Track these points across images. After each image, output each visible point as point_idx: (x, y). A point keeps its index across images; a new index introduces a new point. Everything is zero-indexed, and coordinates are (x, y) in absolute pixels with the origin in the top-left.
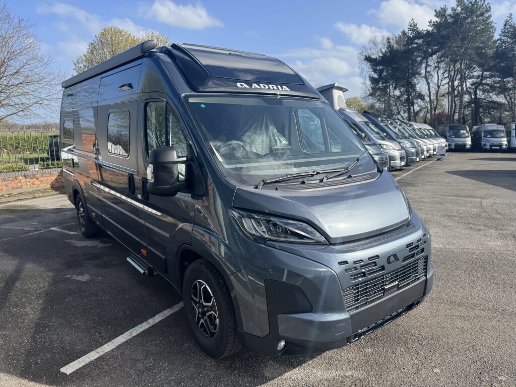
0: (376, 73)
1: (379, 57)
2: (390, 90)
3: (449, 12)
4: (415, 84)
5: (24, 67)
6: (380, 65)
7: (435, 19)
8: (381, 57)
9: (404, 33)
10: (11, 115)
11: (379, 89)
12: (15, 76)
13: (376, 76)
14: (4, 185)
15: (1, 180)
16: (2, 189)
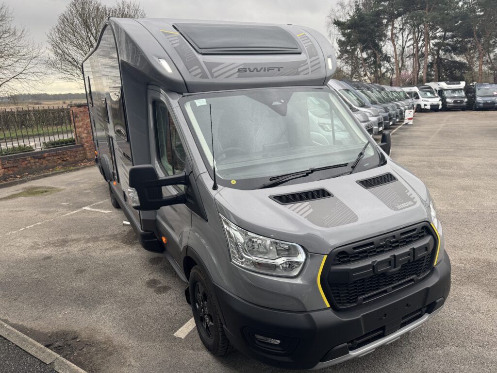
0: (344, 36)
1: (347, 20)
2: (357, 53)
4: (381, 47)
11: (347, 52)
13: (343, 39)
14: (16, 167)
15: (12, 162)
16: (13, 171)
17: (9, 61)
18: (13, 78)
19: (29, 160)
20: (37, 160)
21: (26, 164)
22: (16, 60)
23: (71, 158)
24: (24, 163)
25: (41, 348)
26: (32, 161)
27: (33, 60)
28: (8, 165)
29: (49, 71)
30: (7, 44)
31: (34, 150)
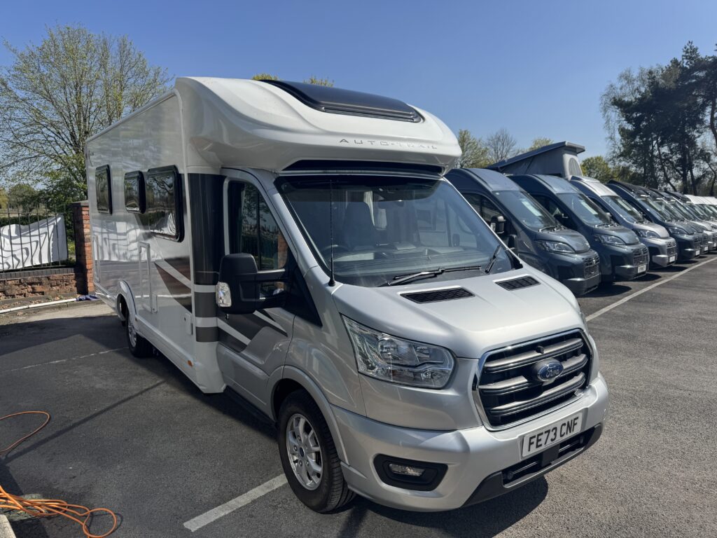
0: (631, 123)
1: (636, 98)
2: (653, 147)
4: (695, 138)
6: (638, 111)
8: (639, 99)
9: (675, 62)
11: (635, 145)
13: (630, 127)
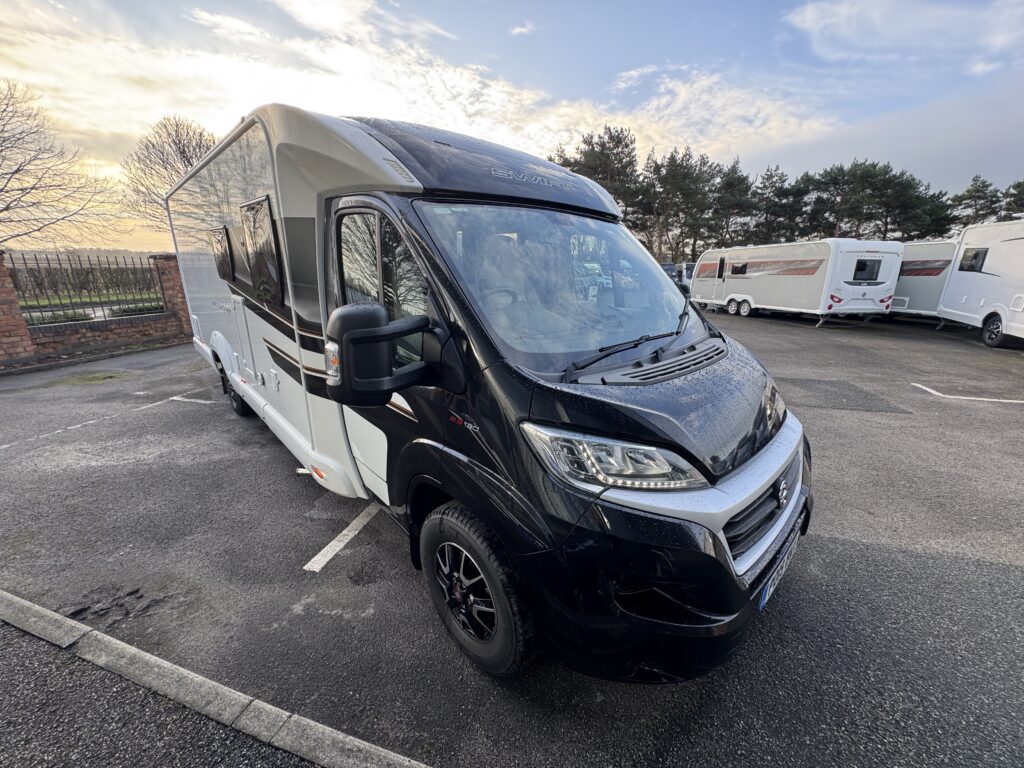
3: (596, 139)
5: (34, 163)
7: (584, 147)
10: (18, 235)
12: (17, 176)
14: (59, 342)
15: (51, 334)
16: (55, 348)
17: (54, 194)
18: (62, 219)
19: (84, 334)
20: (97, 334)
21: (79, 339)
22: (67, 193)
23: (157, 331)
24: (73, 338)
25: (56, 620)
26: (89, 334)
27: (97, 197)
28: (44, 340)
29: (126, 215)
30: (49, 168)
31: (92, 319)
